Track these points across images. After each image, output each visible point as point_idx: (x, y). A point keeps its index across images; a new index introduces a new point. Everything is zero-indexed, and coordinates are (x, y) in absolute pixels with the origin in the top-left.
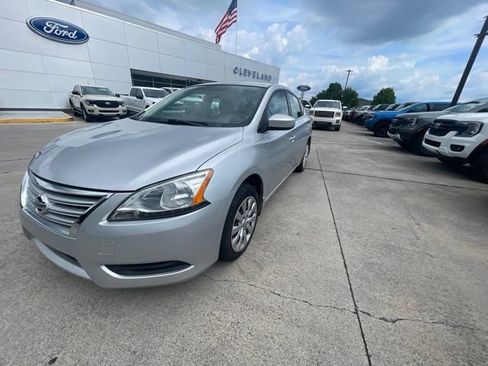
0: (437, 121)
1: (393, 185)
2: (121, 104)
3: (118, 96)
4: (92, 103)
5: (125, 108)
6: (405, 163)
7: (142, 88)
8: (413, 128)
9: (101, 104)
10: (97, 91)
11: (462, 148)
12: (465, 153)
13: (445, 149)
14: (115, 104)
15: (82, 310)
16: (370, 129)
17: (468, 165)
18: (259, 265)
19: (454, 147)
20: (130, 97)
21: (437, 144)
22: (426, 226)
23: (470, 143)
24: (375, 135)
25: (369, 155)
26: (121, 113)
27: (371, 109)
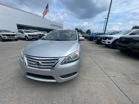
0: (104, 37)
1: (100, 51)
2: (16, 35)
3: (14, 32)
4: (4, 35)
5: (17, 36)
6: (99, 47)
7: (23, 30)
8: (99, 39)
9: (8, 35)
10: (6, 31)
11: (110, 42)
12: (111, 43)
13: (107, 43)
14: (14, 35)
15: (50, 92)
16: (88, 39)
17: (111, 46)
18: (85, 72)
19: (108, 42)
20: (18, 33)
21: (105, 42)
22: (110, 59)
23: (111, 41)
24: (90, 41)
25: (91, 45)
26: (16, 38)
27: (87, 35)
